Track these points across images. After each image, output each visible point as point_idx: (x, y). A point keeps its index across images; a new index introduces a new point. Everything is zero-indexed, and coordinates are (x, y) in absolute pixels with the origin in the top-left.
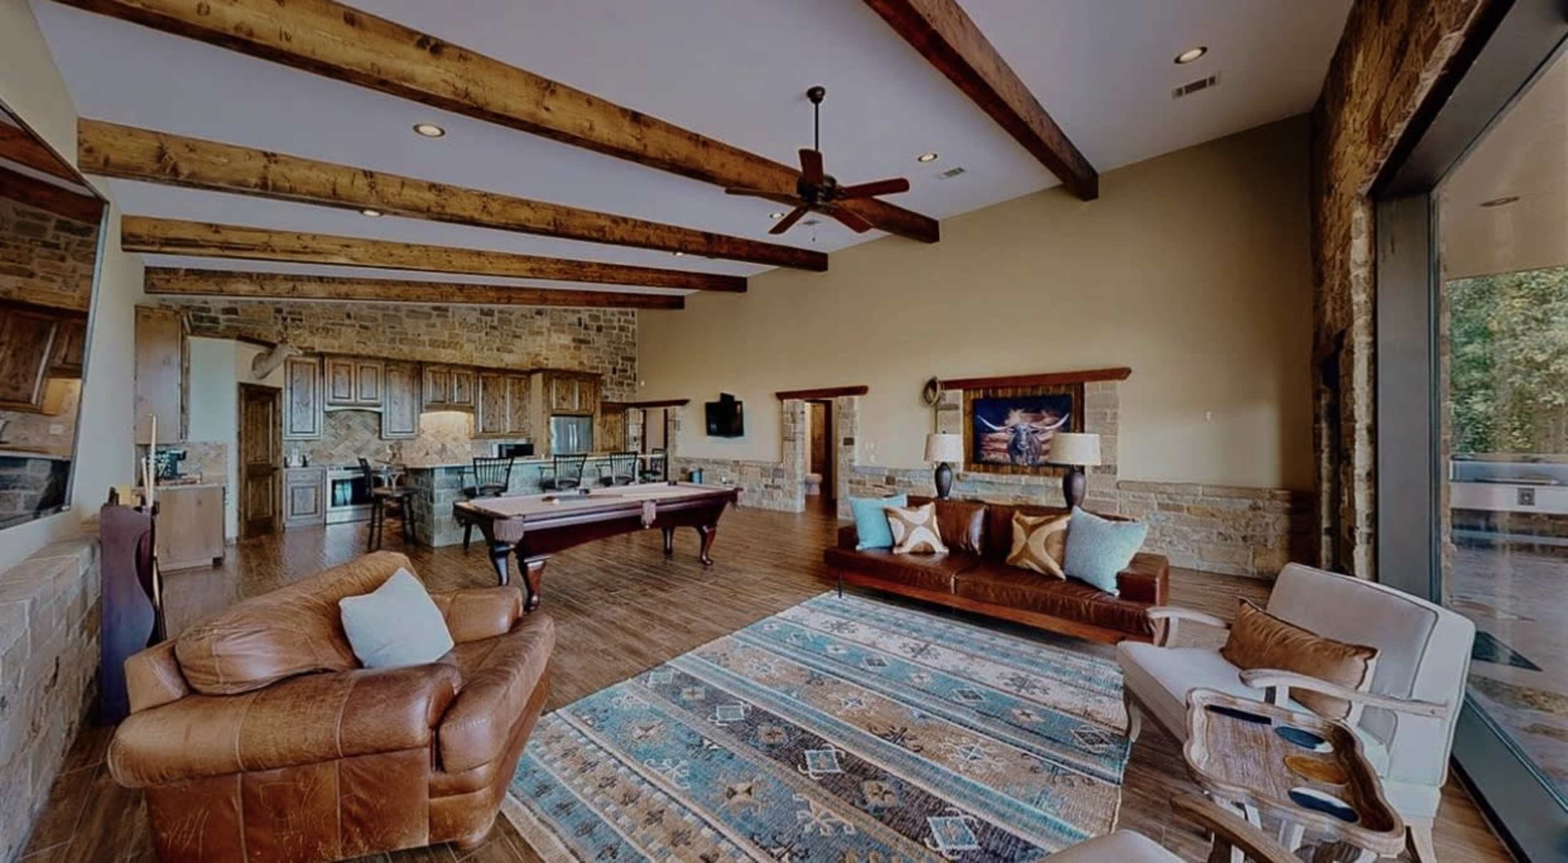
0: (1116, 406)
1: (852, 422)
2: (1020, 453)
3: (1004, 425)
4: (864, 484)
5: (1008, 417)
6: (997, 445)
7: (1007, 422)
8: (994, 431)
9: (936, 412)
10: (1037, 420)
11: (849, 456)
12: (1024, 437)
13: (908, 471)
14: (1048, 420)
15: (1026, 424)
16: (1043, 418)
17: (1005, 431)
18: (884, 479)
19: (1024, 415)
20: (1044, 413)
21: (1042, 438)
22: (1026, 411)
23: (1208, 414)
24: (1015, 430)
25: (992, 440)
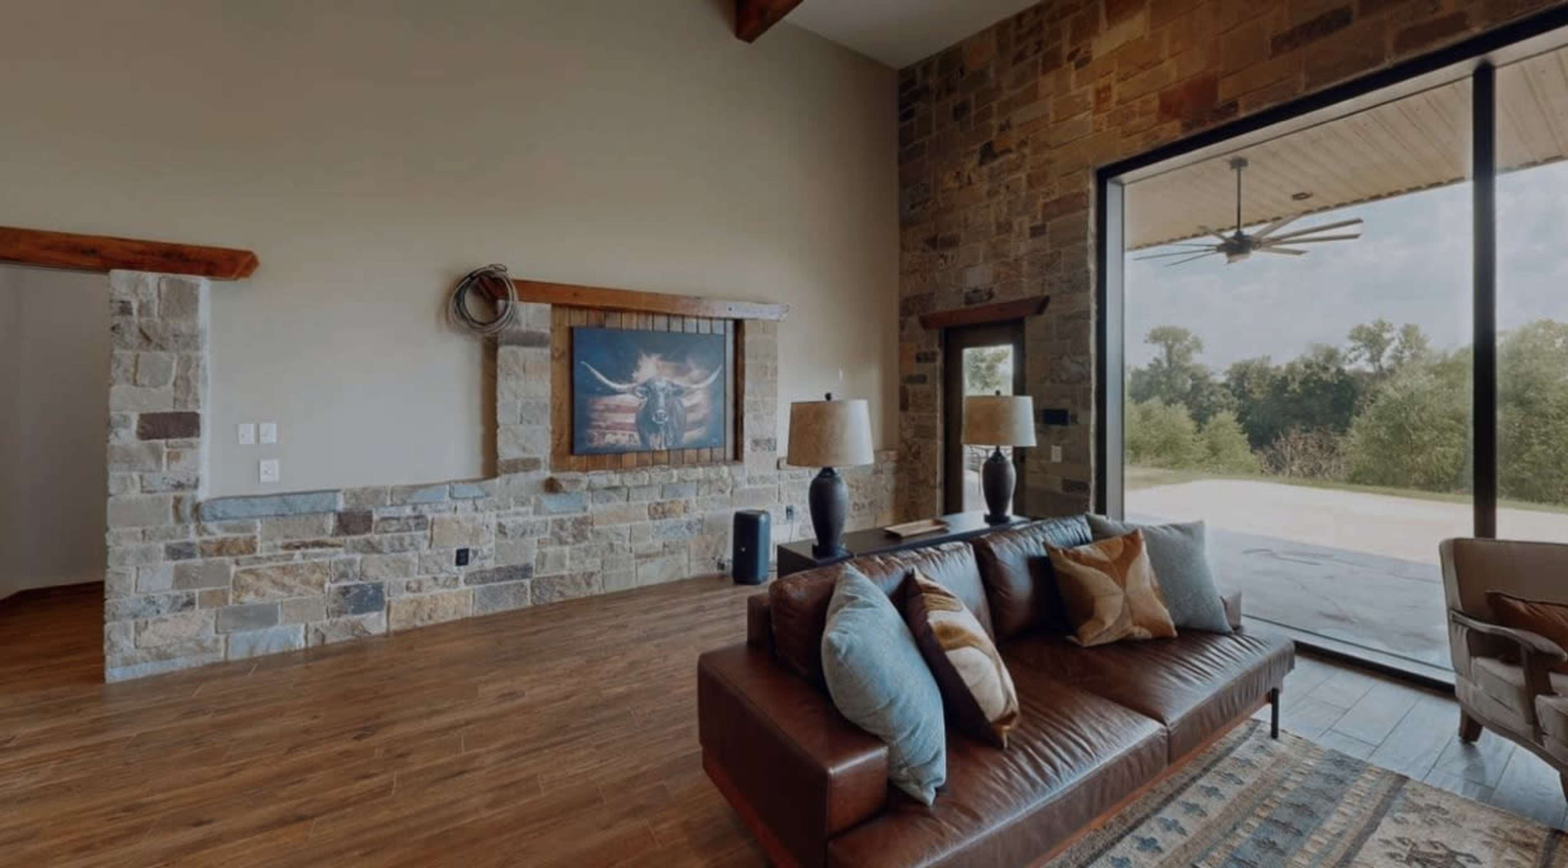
0: (775, 358)
1: (187, 364)
2: (656, 429)
3: (630, 381)
4: (251, 547)
5: (636, 367)
6: (619, 418)
7: (635, 375)
8: (614, 392)
9: (491, 350)
10: (681, 372)
11: (177, 471)
12: (662, 401)
13: (415, 488)
14: (696, 373)
15: (665, 379)
16: (689, 370)
17: (633, 392)
18: (331, 522)
19: (660, 363)
20: (690, 362)
21: (687, 403)
22: (664, 358)
23: (841, 374)
24: (649, 389)
25: (608, 409)
